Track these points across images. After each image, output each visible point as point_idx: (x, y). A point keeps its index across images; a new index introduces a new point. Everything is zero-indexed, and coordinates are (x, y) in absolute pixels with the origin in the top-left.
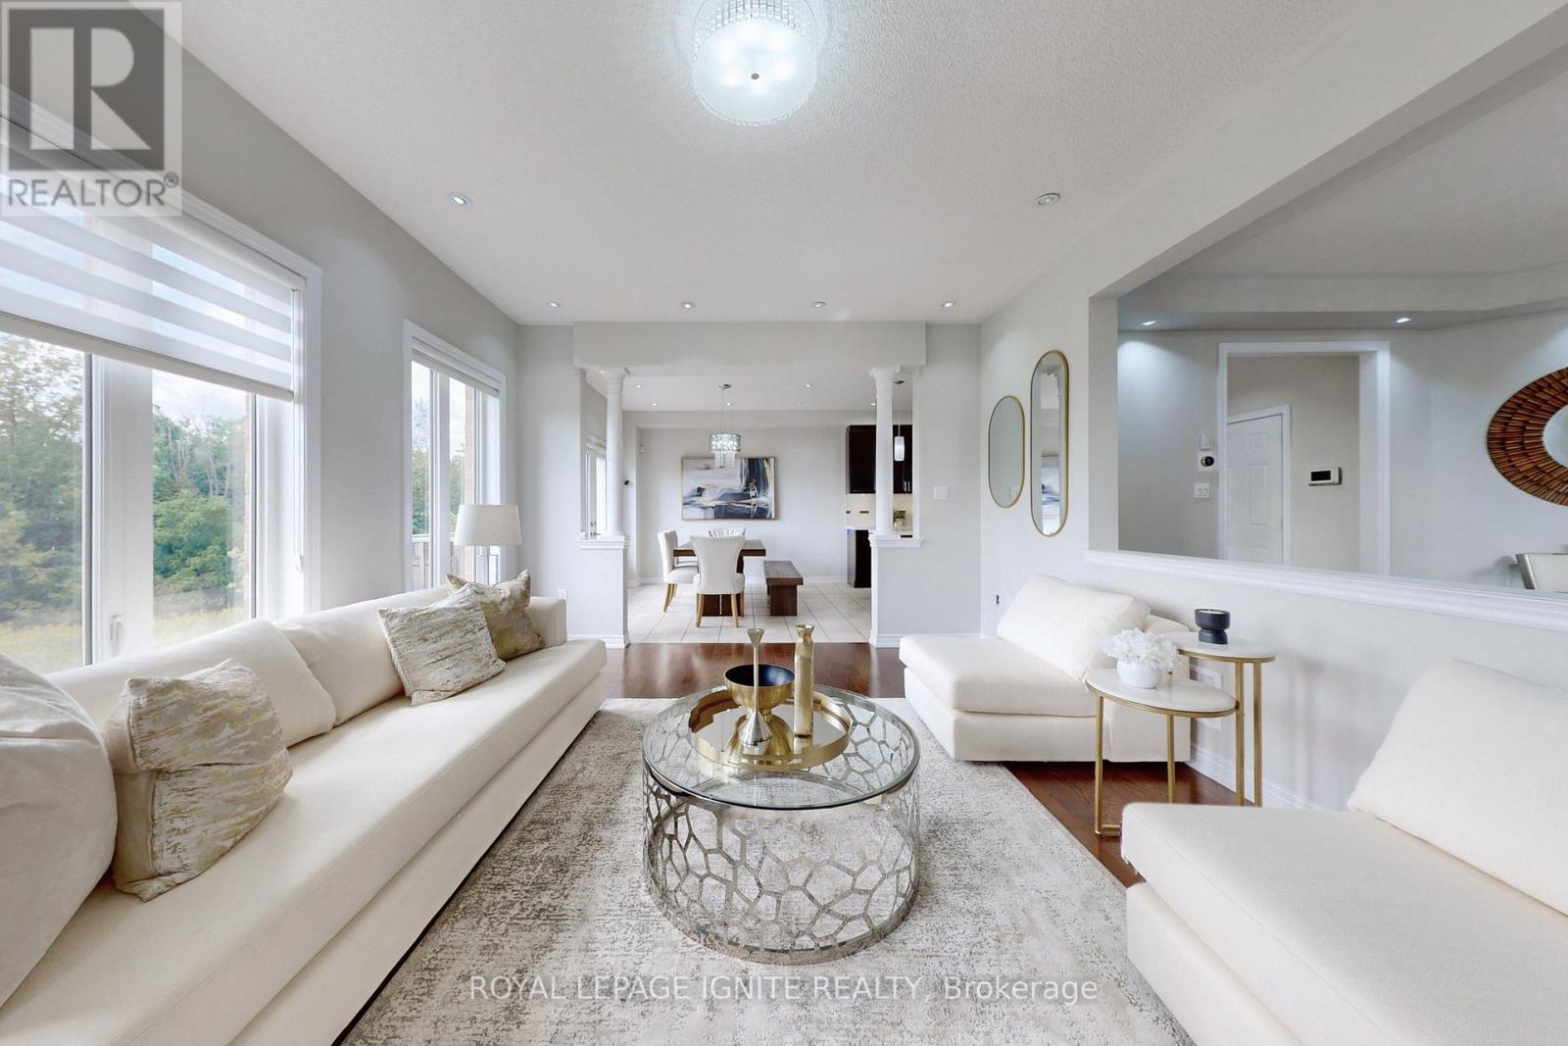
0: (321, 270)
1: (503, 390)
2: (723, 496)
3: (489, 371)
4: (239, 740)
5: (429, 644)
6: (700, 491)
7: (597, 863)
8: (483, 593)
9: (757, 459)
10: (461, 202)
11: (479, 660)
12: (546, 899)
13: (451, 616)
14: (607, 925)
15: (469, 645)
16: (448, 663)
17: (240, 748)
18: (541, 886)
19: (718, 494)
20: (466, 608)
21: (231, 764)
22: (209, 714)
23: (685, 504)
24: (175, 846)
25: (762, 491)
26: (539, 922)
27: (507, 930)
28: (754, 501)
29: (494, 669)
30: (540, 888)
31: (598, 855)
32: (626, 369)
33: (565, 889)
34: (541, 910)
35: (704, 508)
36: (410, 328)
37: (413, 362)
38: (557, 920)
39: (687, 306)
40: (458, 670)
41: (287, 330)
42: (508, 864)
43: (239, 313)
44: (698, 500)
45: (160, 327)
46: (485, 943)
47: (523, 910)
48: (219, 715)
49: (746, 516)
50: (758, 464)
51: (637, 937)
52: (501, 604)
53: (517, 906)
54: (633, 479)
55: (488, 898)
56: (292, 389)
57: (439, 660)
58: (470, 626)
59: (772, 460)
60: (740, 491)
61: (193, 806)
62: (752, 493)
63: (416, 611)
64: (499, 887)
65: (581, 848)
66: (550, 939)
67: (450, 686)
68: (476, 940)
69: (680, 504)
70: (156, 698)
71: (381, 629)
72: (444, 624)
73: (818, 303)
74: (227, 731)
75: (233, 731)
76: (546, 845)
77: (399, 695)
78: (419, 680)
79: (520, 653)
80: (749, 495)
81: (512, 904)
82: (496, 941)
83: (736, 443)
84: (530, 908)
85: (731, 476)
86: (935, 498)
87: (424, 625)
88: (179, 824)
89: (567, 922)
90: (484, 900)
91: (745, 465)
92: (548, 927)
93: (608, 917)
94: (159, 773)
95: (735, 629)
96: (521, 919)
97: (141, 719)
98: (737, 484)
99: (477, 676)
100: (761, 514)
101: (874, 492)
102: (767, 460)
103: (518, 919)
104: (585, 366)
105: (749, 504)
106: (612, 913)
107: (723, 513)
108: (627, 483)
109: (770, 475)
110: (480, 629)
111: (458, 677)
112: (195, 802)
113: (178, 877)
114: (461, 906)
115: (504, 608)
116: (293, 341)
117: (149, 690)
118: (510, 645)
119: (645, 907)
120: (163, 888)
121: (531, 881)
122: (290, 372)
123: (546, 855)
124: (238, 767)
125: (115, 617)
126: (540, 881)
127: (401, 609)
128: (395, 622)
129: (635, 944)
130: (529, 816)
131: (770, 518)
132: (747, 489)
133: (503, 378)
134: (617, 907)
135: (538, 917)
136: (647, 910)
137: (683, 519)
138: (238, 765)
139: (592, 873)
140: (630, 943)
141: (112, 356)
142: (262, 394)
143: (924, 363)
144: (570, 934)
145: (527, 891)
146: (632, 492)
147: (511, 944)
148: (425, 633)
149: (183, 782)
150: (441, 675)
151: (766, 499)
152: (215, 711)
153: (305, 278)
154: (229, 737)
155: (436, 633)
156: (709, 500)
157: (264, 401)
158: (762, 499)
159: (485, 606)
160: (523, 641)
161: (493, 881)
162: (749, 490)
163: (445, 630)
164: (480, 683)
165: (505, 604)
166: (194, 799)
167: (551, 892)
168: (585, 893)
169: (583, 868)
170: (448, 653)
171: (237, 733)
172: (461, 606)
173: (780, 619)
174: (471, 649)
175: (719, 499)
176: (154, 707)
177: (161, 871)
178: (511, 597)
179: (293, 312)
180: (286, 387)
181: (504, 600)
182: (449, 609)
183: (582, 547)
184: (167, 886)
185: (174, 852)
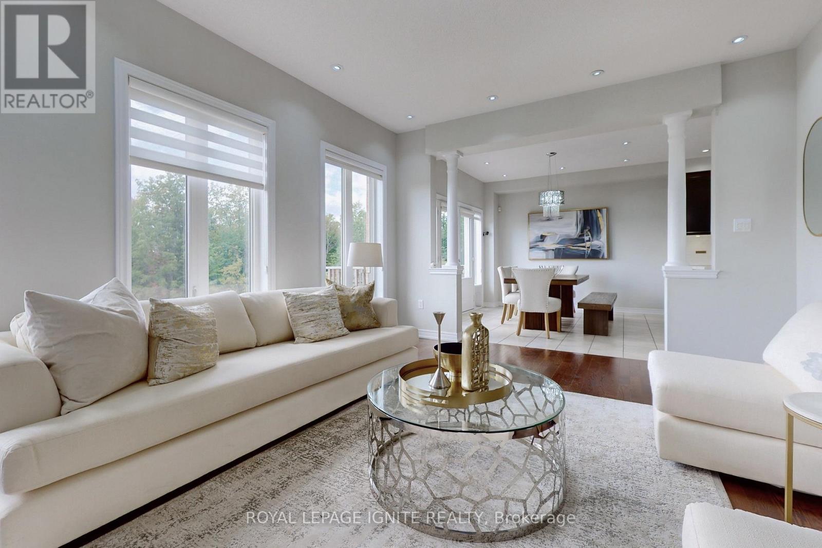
0: (275, 122)
1: (385, 174)
2: (561, 241)
3: (375, 164)
4: (190, 332)
5: (304, 313)
6: (543, 238)
7: (356, 445)
8: (342, 290)
9: (591, 210)
10: (339, 68)
11: (329, 326)
12: (321, 453)
13: (317, 299)
14: (339, 474)
15: (325, 316)
16: (312, 324)
17: (190, 336)
18: (323, 447)
19: (557, 239)
20: (327, 296)
21: (185, 342)
22: (179, 319)
23: (530, 248)
24: (162, 368)
25: (595, 237)
26: (311, 461)
27: (296, 460)
28: (588, 244)
29: (339, 332)
30: (322, 447)
31: (359, 442)
32: (458, 152)
33: (332, 451)
34: (316, 457)
35: (546, 251)
36: (324, 145)
37: (326, 164)
38: (318, 463)
39: (492, 98)
40: (317, 329)
41: (261, 155)
42: (317, 433)
43: (246, 151)
44: (541, 245)
45: (211, 161)
46: (284, 461)
47: (308, 454)
48: (183, 320)
49: (581, 256)
50: (592, 215)
51: (348, 484)
52: (351, 297)
53: (307, 452)
54: (492, 230)
55: (298, 445)
56: (263, 183)
57: (308, 322)
58: (327, 306)
59: (604, 211)
60: (576, 237)
61: (169, 355)
62: (586, 238)
63: (300, 294)
64: (307, 441)
65: (354, 436)
66: (310, 471)
67: (312, 336)
68: (282, 459)
69: (528, 247)
70: (158, 307)
71: (283, 302)
72: (313, 303)
73: (597, 71)
74: (185, 328)
75: (187, 328)
76: (339, 429)
77: (291, 338)
78: (299, 331)
79: (360, 328)
80: (584, 239)
81: (306, 450)
82: (289, 462)
83: (560, 198)
84: (311, 454)
85: (569, 225)
86: (734, 230)
87: (303, 302)
88: (165, 360)
89: (322, 466)
90: (296, 444)
91: (580, 215)
92: (313, 465)
93: (341, 471)
94: (161, 339)
95: (548, 340)
96: (304, 457)
97: (153, 315)
98: (573, 231)
99: (329, 334)
100: (595, 255)
101: (709, 233)
102: (600, 210)
103: (303, 457)
104: (433, 154)
105: (584, 247)
106: (344, 469)
107: (561, 254)
108: (488, 233)
109: (603, 223)
110: (333, 309)
111: (317, 332)
112: (170, 353)
113: (161, 381)
114: (285, 444)
115: (352, 300)
116: (263, 160)
117: (156, 303)
118: (354, 322)
119: (362, 473)
120: (155, 383)
121: (320, 443)
122: (262, 175)
123: (335, 434)
124: (187, 343)
125: (194, 287)
126: (324, 445)
127: (293, 293)
128: (289, 299)
129: (345, 487)
130: (341, 415)
131: (603, 258)
132: (582, 235)
133: (384, 168)
134: (349, 468)
135: (312, 459)
136: (362, 474)
137: (530, 260)
138: (188, 342)
139: (350, 449)
140: (342, 485)
141: (194, 176)
142: (252, 187)
143: (720, 101)
144: (320, 471)
145: (315, 447)
146: (491, 239)
147: (293, 466)
148: (303, 306)
149: (167, 344)
150: (309, 330)
151: (600, 242)
152: (182, 318)
153: (268, 128)
154: (185, 330)
155: (308, 307)
156: (550, 244)
157: (254, 190)
158: (595, 242)
159: (340, 298)
160: (363, 320)
161: (306, 438)
162: (583, 235)
163: (313, 306)
164: (330, 339)
165: (354, 298)
166: (170, 352)
167: (326, 451)
168: (340, 457)
169: (347, 445)
170: (313, 319)
171: (189, 329)
172: (324, 294)
173: (591, 337)
174: (325, 318)
175: (558, 244)
176: (157, 311)
177: (157, 377)
178: (358, 294)
179: (264, 146)
180: (261, 183)
181: (353, 295)
182: (317, 296)
183: (431, 273)
184: (157, 383)
185: (161, 371)
